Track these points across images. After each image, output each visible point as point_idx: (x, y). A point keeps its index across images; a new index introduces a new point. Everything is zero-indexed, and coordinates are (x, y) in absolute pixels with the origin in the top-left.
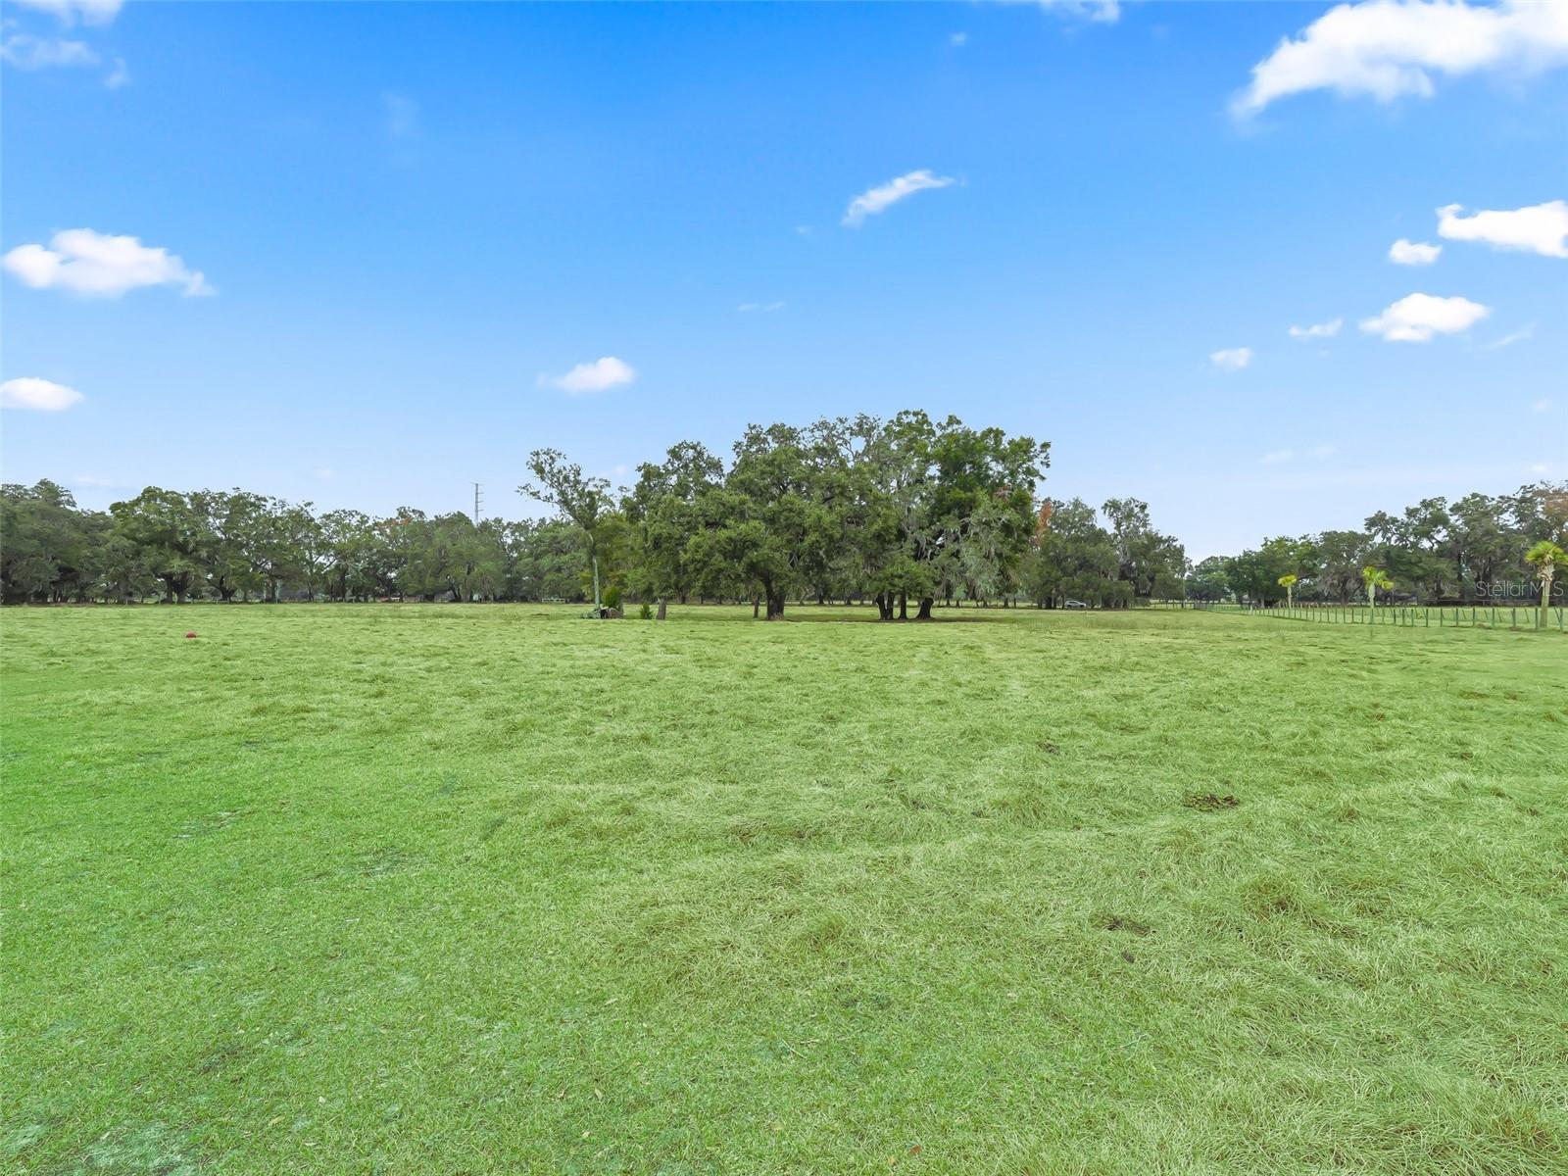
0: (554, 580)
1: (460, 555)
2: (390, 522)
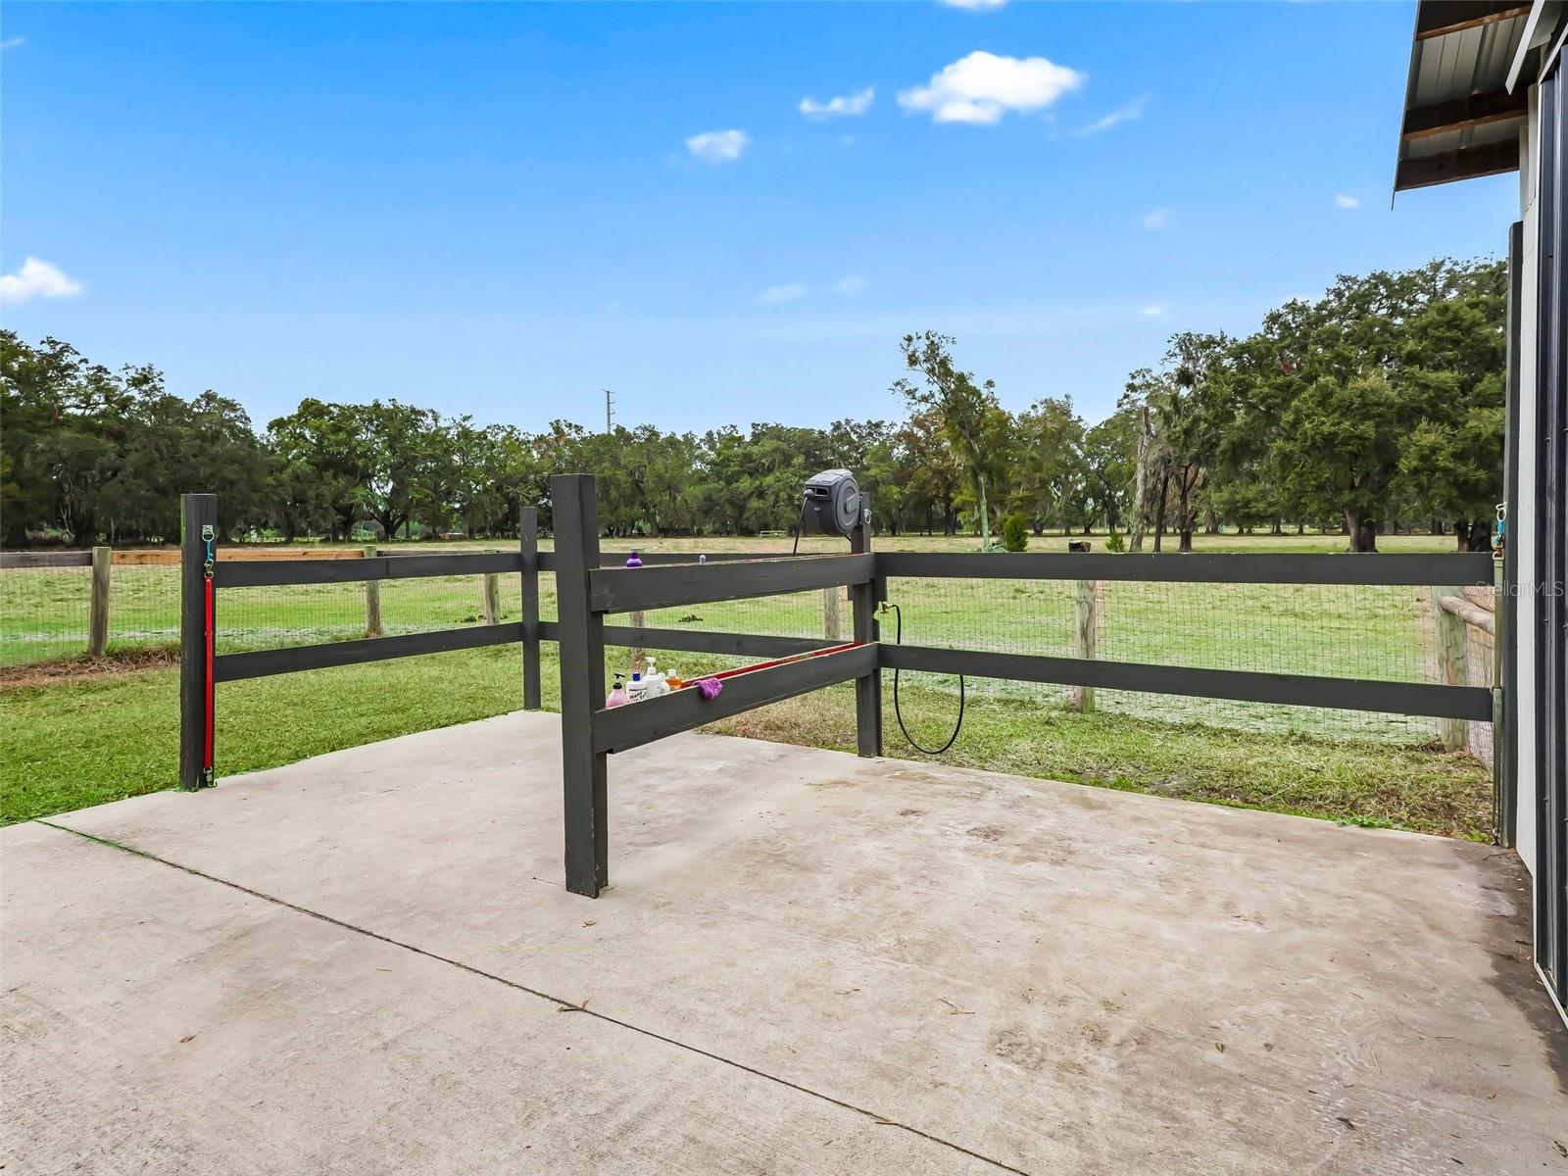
0: (759, 508)
1: (660, 478)
2: (541, 439)
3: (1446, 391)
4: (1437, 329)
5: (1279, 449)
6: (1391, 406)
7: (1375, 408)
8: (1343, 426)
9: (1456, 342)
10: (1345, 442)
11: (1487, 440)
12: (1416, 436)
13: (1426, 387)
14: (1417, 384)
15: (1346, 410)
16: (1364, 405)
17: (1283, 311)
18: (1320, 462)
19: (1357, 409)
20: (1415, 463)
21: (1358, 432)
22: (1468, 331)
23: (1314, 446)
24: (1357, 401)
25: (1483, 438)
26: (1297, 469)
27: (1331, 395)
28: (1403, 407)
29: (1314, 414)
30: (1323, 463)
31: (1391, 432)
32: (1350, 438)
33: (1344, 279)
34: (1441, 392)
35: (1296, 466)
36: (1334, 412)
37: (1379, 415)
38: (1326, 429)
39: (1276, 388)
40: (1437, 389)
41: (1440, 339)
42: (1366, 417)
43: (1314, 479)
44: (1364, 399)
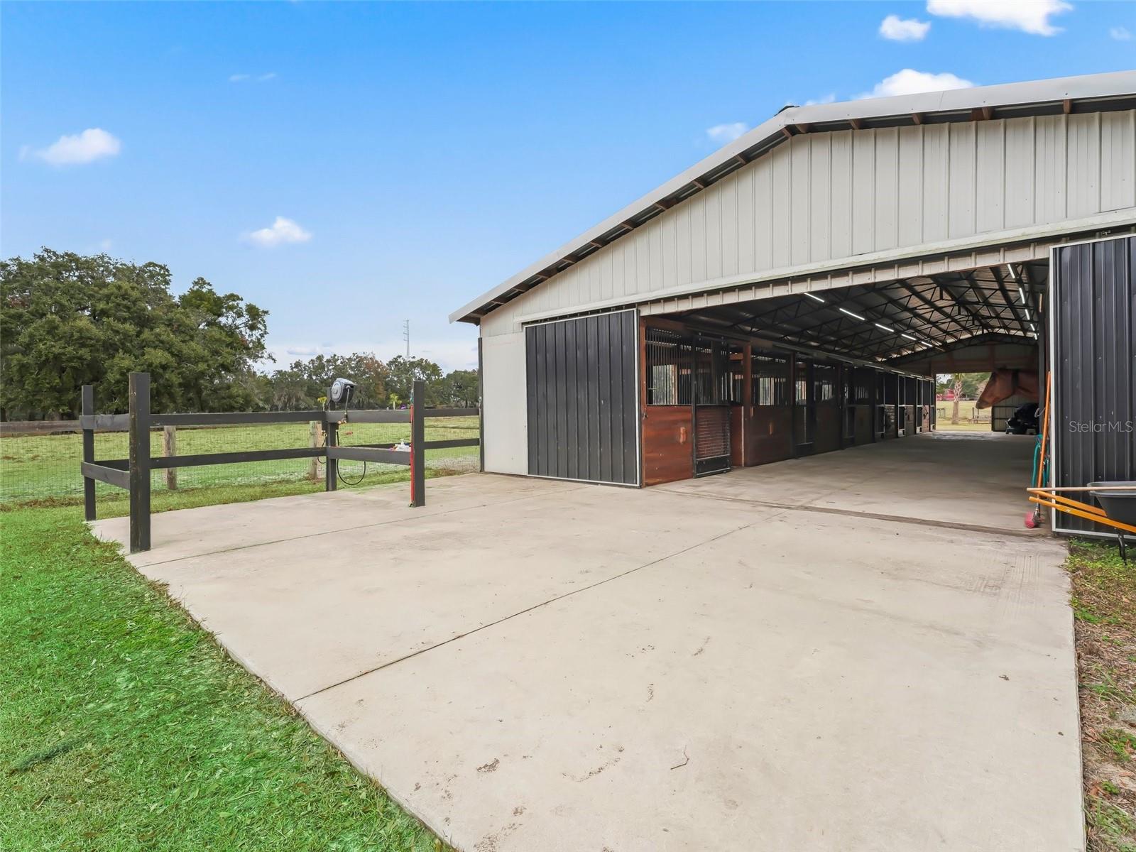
3: (130, 336)
4: (116, 297)
5: (19, 361)
6: (98, 341)
7: (89, 340)
8: (67, 350)
9: (128, 308)
10: (71, 359)
11: (156, 367)
12: (116, 360)
13: (117, 332)
14: (112, 330)
15: (69, 339)
16: (81, 338)
17: (8, 262)
18: (51, 372)
19: (76, 340)
20: (118, 377)
21: (79, 355)
22: (134, 303)
23: (47, 360)
24: (76, 335)
25: (154, 365)
26: (34, 376)
27: (56, 328)
28: (104, 342)
29: (45, 339)
30: (53, 373)
31: (99, 356)
32: (74, 358)
33: (47, 250)
34: (126, 336)
35: (32, 374)
36: (60, 339)
37: (92, 346)
38: (56, 350)
39: (9, 317)
40: (125, 334)
41: (119, 305)
42: (83, 345)
43: (48, 383)
44: (81, 334)
